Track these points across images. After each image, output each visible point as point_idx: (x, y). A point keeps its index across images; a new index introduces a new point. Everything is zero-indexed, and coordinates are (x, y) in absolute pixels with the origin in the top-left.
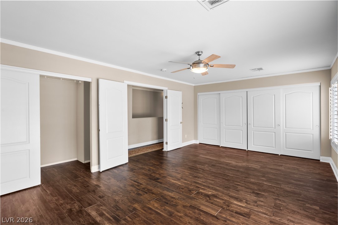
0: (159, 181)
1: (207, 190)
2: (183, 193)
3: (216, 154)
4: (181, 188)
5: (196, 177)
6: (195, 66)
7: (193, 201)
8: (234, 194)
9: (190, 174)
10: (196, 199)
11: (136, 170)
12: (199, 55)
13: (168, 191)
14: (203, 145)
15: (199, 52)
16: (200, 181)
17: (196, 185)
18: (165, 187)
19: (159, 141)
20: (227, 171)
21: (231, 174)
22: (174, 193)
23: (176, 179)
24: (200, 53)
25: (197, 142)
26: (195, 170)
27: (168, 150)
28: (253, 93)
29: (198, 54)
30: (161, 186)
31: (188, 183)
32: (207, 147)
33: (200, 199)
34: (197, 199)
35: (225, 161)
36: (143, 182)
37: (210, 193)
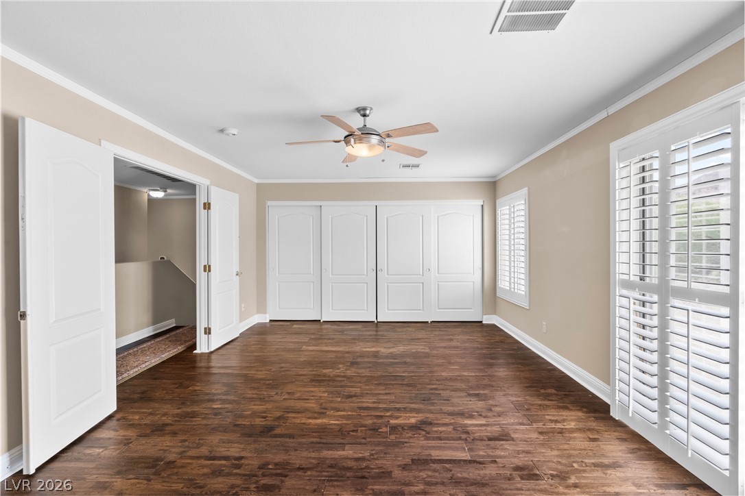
0: (278, 431)
1: (401, 417)
2: (368, 440)
3: (333, 339)
4: (352, 431)
5: (351, 397)
6: (360, 140)
7: (406, 450)
8: (451, 408)
9: (330, 393)
10: (406, 443)
11: (171, 425)
12: (364, 115)
13: (331, 449)
14: (282, 323)
15: (364, 109)
16: (367, 402)
17: (370, 414)
18: (312, 443)
19: (155, 330)
20: (390, 369)
21: (404, 372)
22: (347, 447)
23: (316, 415)
24: (368, 112)
25: (265, 319)
26: (331, 383)
27: (212, 349)
28: (388, 209)
29: (362, 112)
30: (300, 443)
31: (349, 415)
32: (295, 326)
33: (411, 440)
34: (406, 440)
35: (365, 350)
36: (238, 450)
37: (413, 421)
